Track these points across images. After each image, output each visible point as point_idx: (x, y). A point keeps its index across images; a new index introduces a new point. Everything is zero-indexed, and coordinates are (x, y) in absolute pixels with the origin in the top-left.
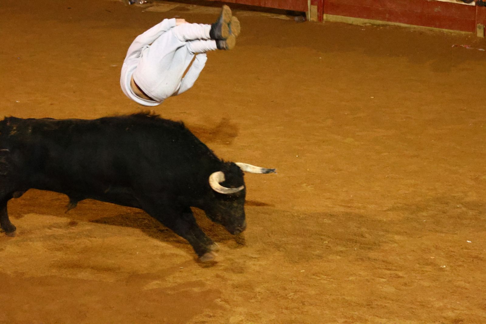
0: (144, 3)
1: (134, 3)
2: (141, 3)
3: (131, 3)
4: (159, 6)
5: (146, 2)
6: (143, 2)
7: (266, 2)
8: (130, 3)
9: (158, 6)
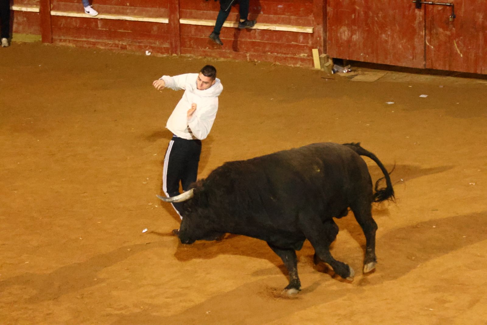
0: (348, 72)
1: (337, 71)
2: (344, 72)
3: (334, 72)
4: (365, 74)
5: (350, 70)
6: (346, 71)
7: (483, 69)
8: (332, 72)
9: (363, 74)
